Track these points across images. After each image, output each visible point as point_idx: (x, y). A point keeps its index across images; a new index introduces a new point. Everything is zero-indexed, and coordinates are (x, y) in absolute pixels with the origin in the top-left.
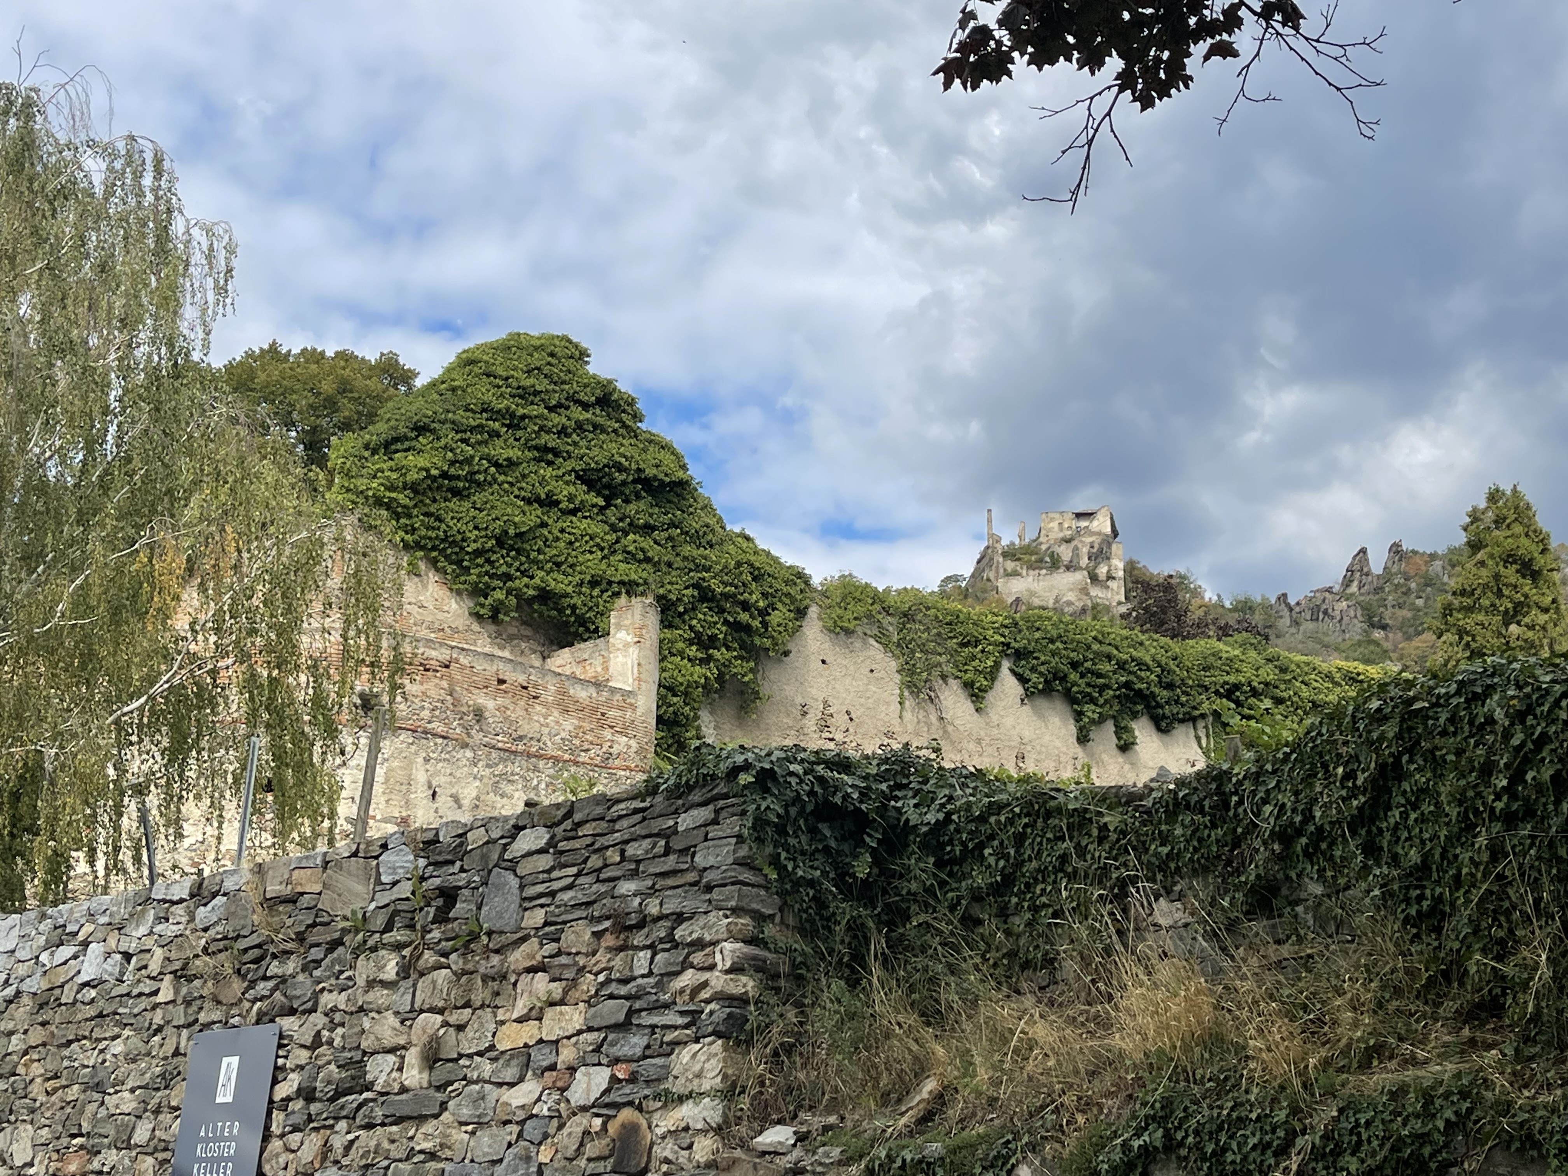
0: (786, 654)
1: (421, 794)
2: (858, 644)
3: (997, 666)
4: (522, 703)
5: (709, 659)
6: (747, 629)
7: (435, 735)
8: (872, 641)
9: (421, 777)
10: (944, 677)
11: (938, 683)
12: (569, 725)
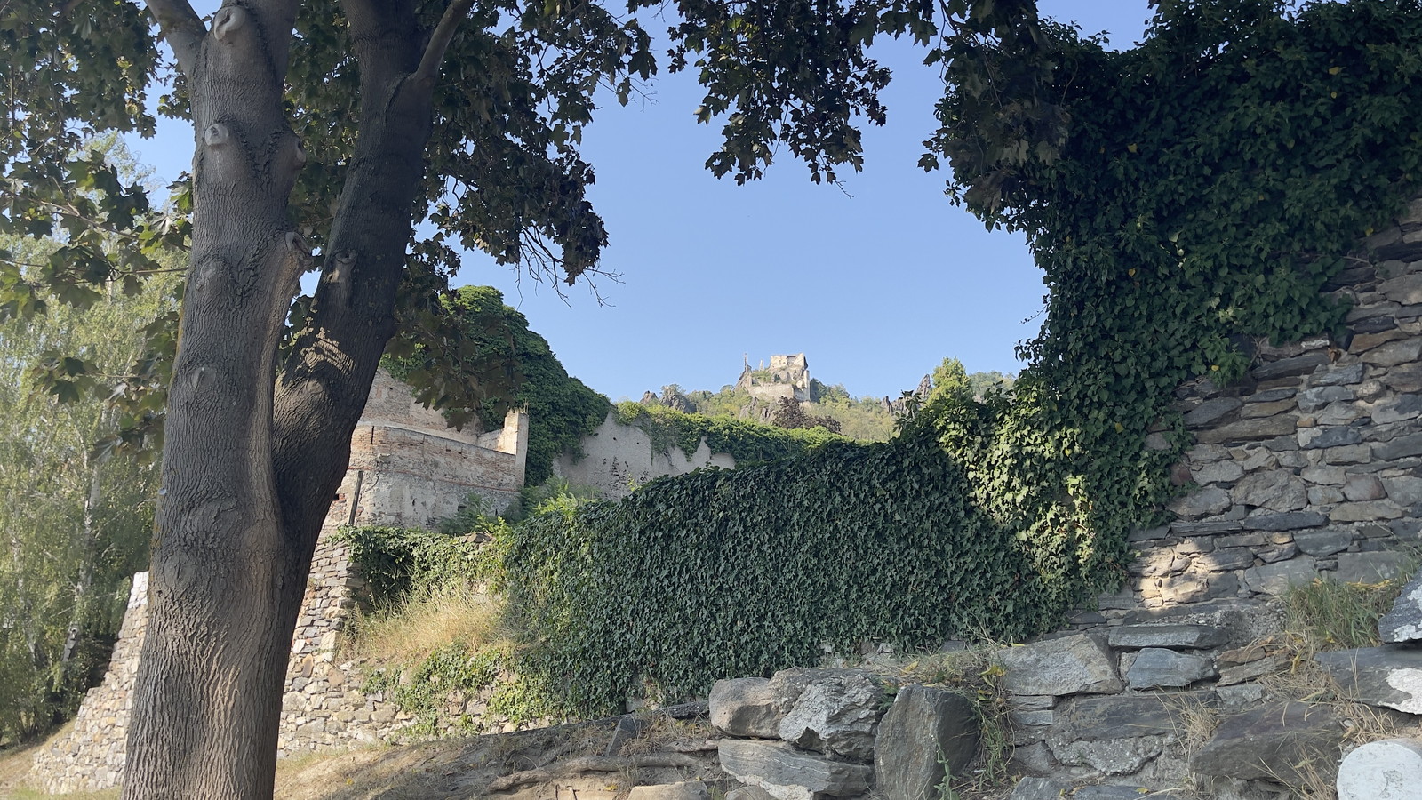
0: (596, 435)
1: (407, 502)
2: (632, 430)
3: (699, 440)
4: (458, 460)
5: (557, 438)
6: (576, 423)
7: (415, 475)
8: (638, 429)
9: (407, 494)
10: (673, 446)
11: (670, 449)
12: (482, 470)
